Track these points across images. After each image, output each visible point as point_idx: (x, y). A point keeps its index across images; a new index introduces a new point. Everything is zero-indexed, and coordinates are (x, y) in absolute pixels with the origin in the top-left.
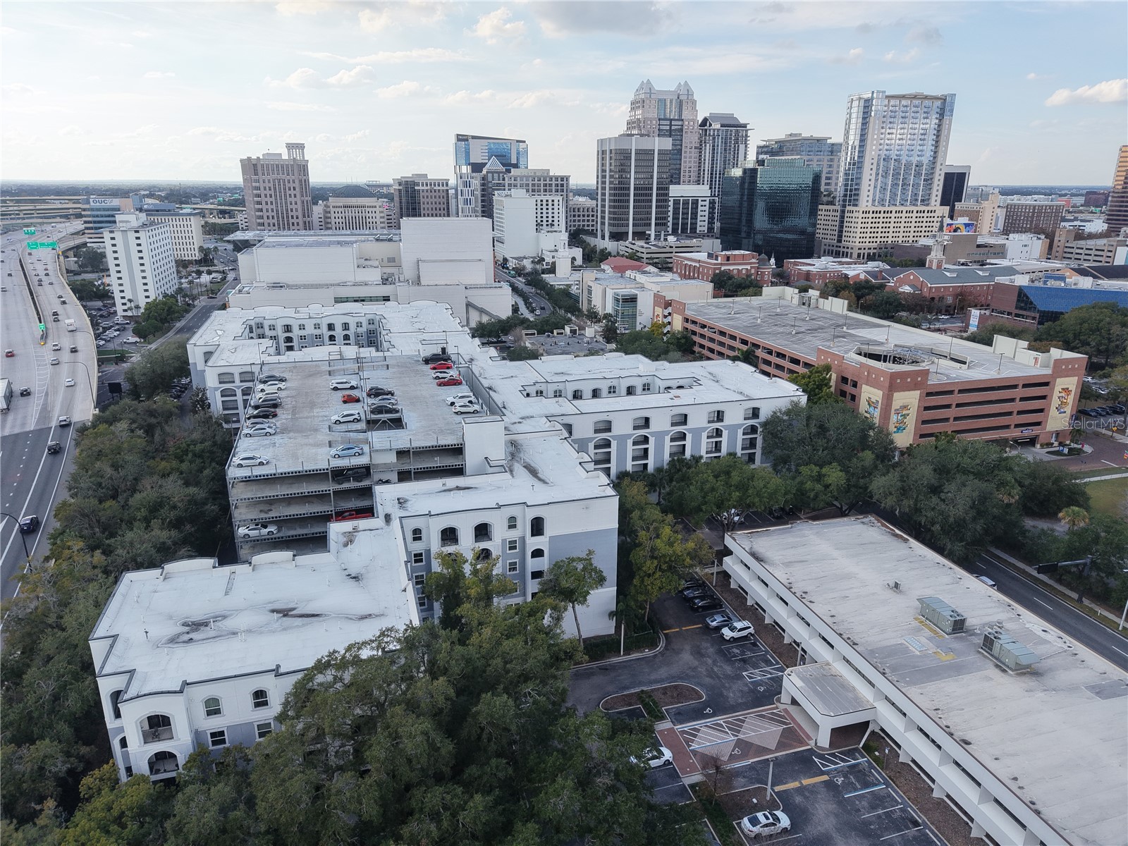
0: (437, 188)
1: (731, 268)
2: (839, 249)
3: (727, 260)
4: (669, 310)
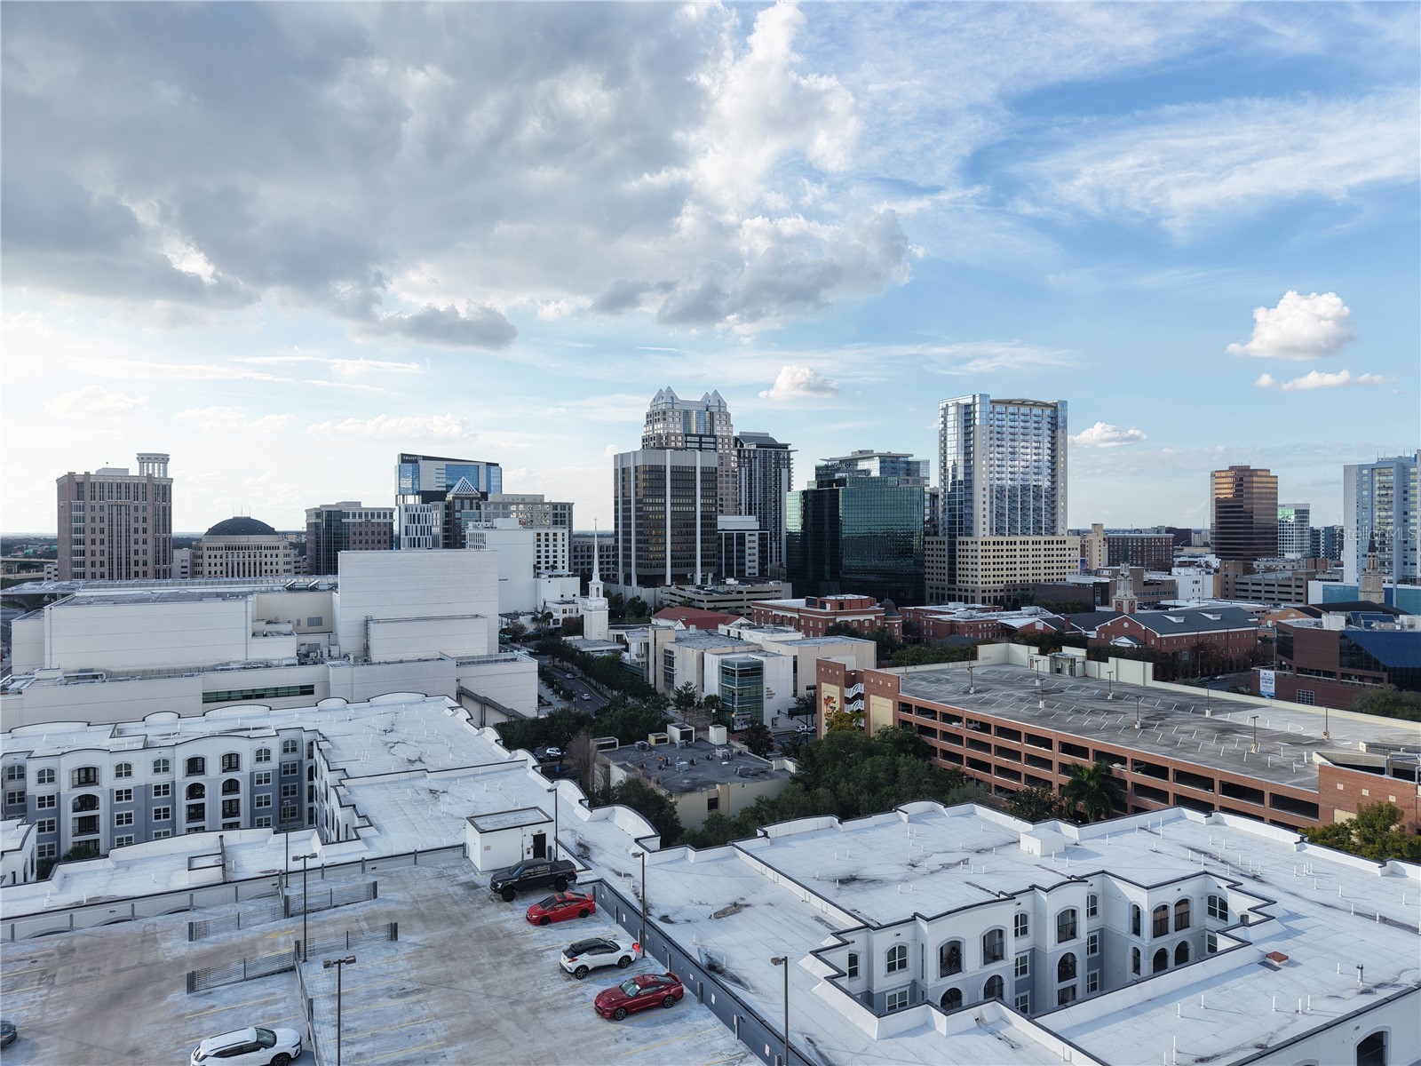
0: (376, 520)
1: (850, 619)
2: (952, 592)
3: (841, 608)
4: (860, 688)
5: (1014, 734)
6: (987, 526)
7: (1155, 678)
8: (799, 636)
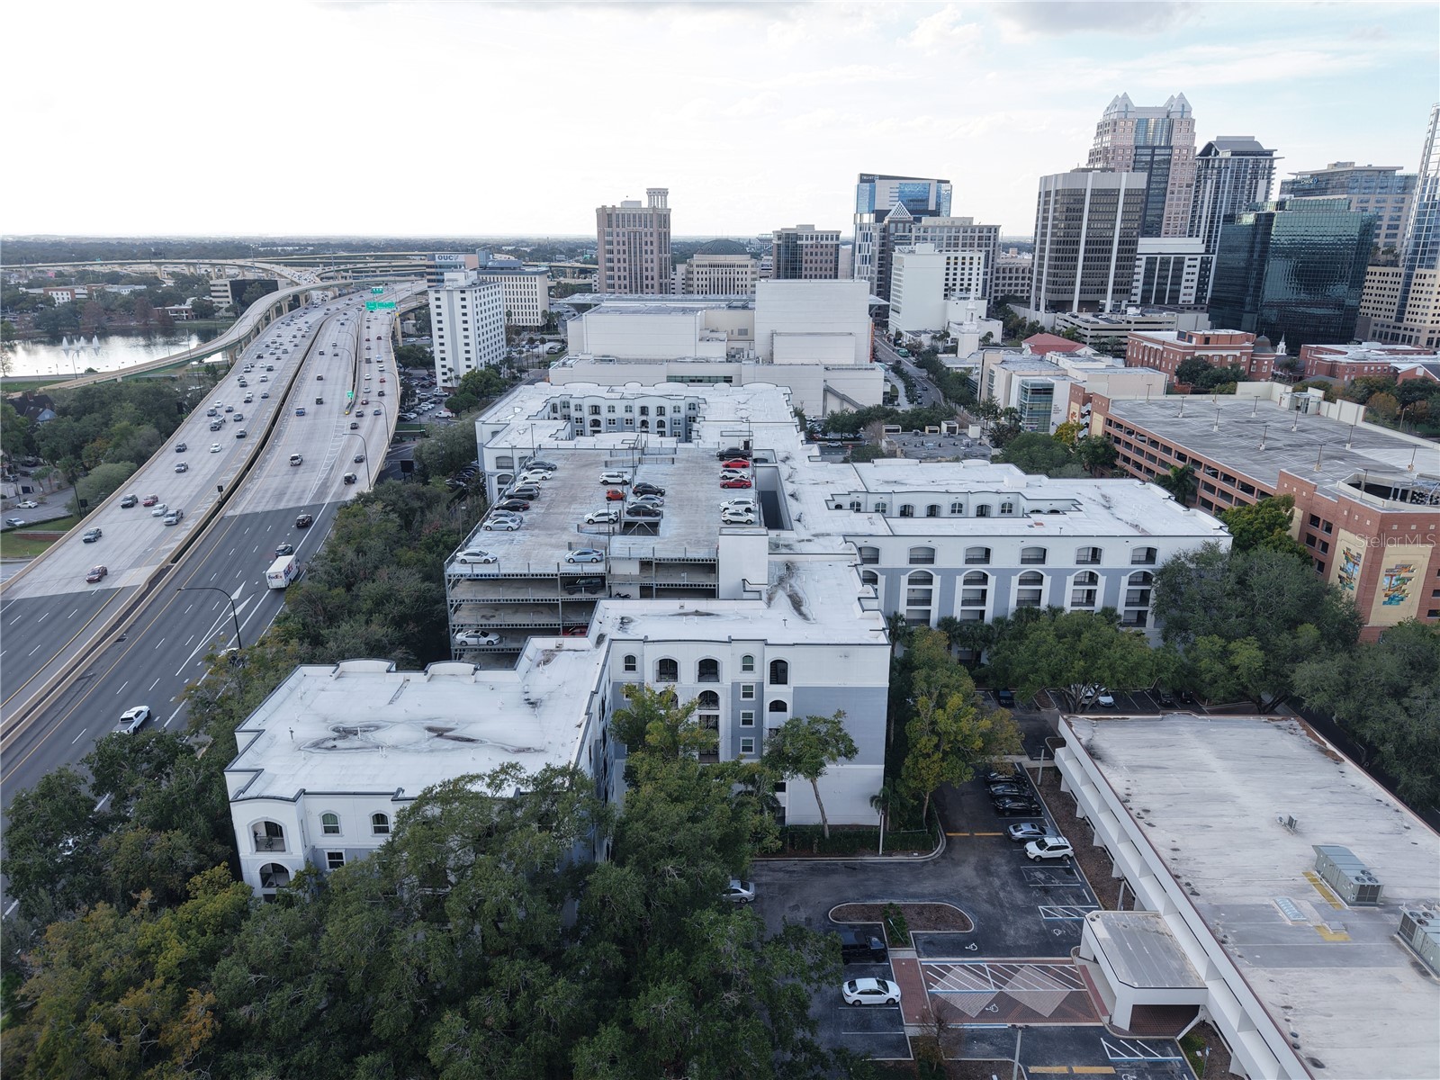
0: (824, 242)
1: (1210, 353)
2: (1397, 331)
3: (1206, 343)
4: (1089, 407)
5: (1167, 450)
7: (1365, 420)
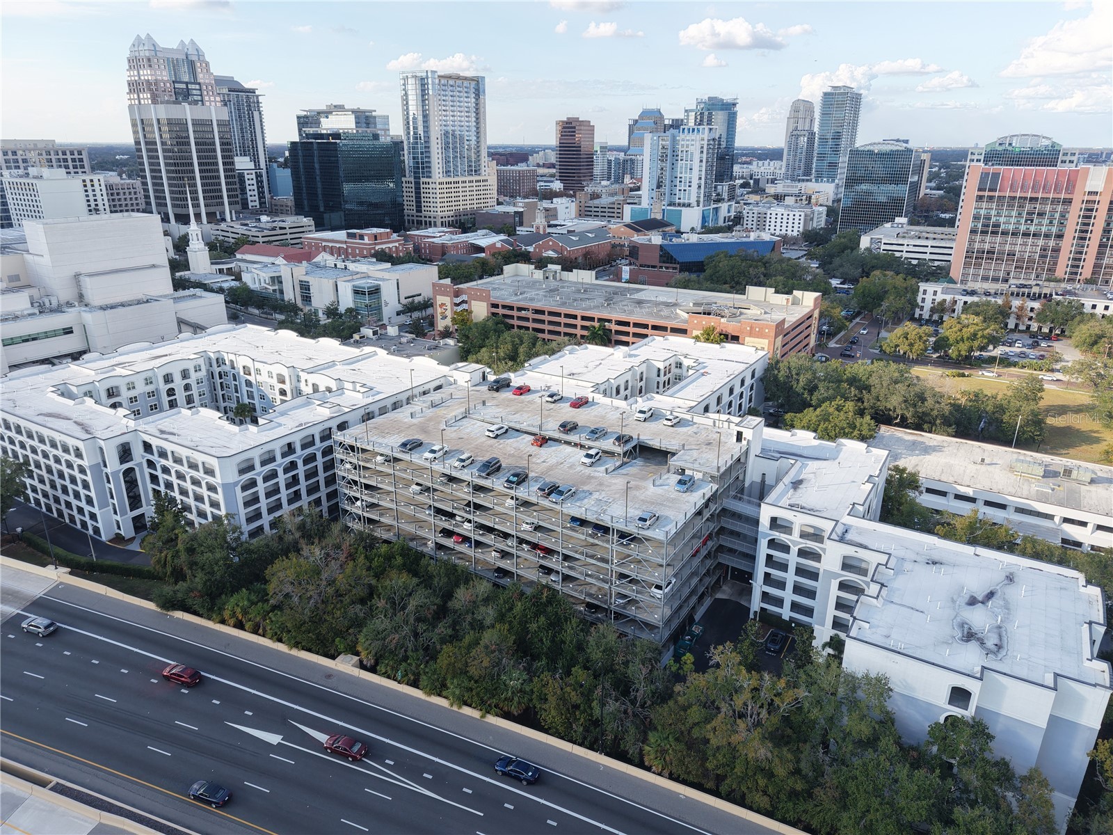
2: (419, 219)
3: (376, 239)
6: (441, 171)
8: (389, 265)
